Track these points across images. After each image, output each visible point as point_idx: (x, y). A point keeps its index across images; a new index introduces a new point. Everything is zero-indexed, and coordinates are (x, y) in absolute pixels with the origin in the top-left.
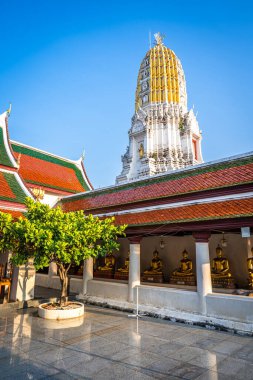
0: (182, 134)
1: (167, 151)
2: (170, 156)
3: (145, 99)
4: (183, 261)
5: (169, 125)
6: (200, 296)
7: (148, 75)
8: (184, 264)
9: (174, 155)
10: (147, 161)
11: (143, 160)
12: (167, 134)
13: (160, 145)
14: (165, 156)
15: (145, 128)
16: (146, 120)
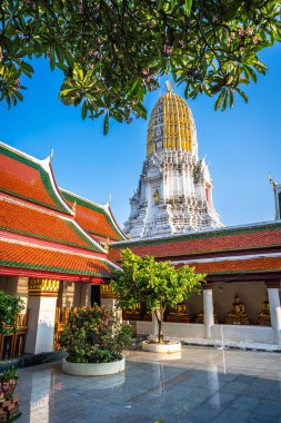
0: (196, 182)
1: (182, 198)
2: (186, 203)
3: (159, 145)
4: (235, 304)
5: (184, 172)
6: (275, 330)
7: (162, 121)
8: (237, 307)
9: (189, 202)
10: (165, 207)
11: (161, 206)
12: (182, 182)
13: (176, 192)
14: (181, 203)
15: (161, 174)
16: (162, 166)
